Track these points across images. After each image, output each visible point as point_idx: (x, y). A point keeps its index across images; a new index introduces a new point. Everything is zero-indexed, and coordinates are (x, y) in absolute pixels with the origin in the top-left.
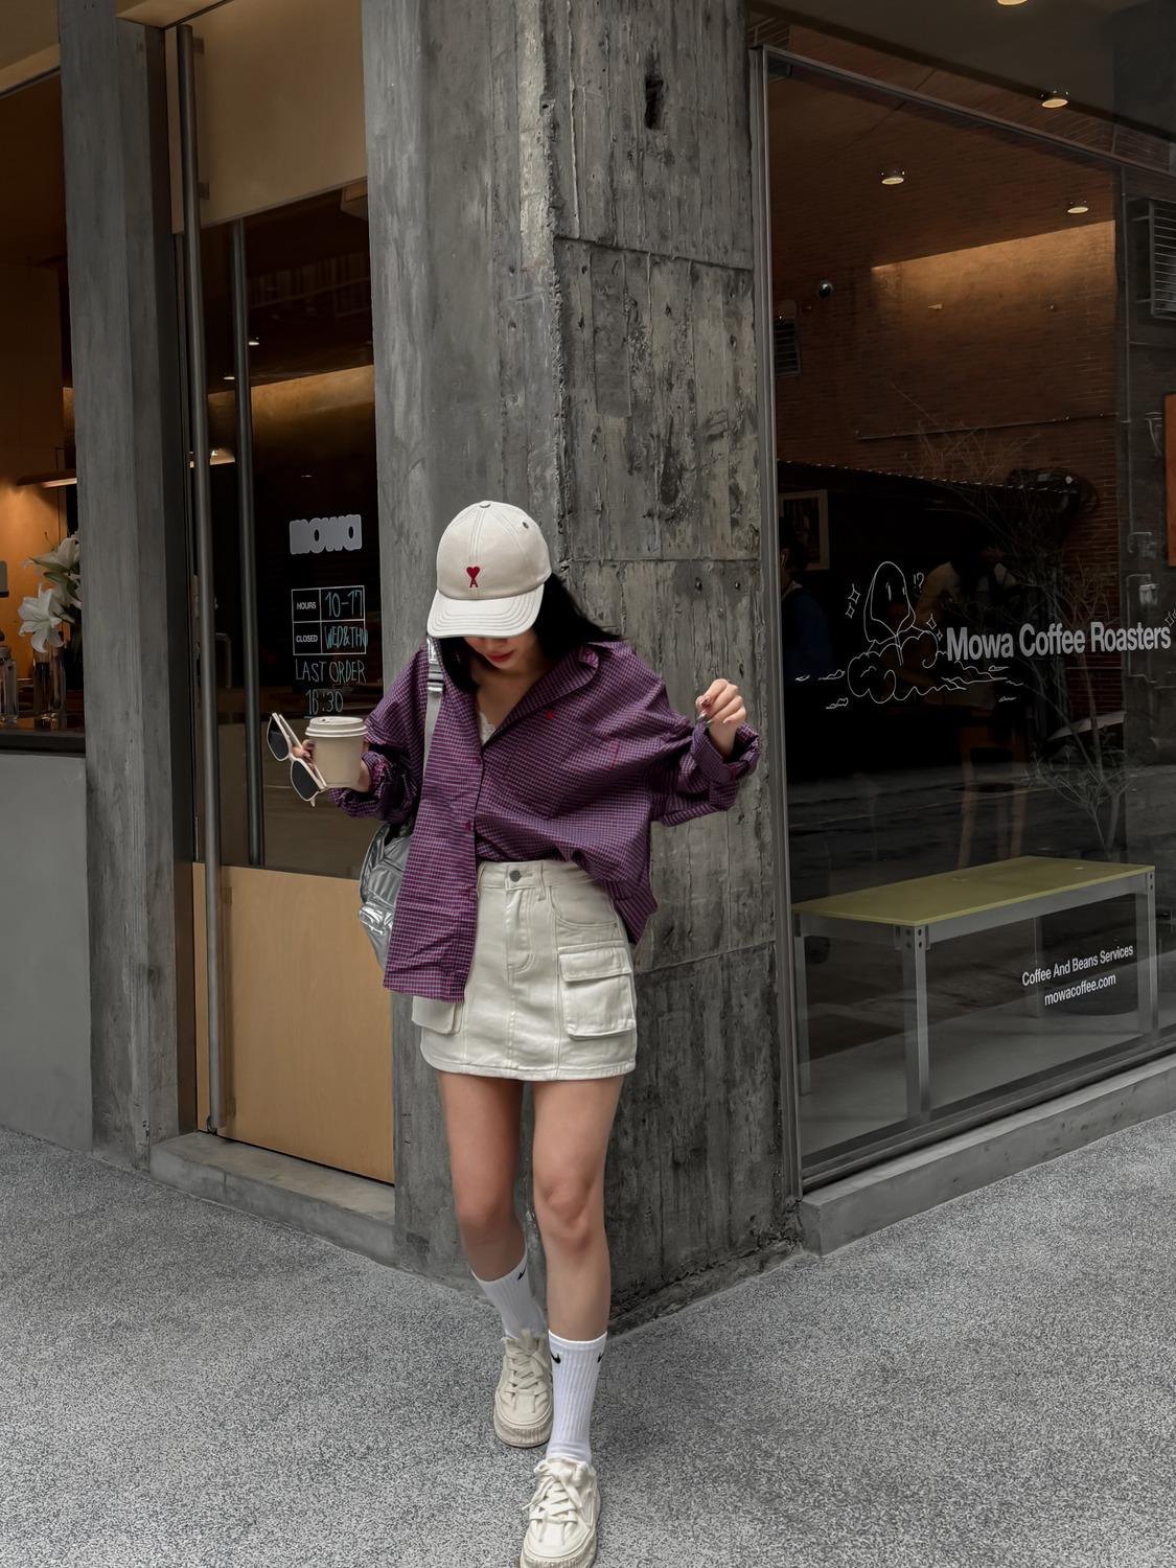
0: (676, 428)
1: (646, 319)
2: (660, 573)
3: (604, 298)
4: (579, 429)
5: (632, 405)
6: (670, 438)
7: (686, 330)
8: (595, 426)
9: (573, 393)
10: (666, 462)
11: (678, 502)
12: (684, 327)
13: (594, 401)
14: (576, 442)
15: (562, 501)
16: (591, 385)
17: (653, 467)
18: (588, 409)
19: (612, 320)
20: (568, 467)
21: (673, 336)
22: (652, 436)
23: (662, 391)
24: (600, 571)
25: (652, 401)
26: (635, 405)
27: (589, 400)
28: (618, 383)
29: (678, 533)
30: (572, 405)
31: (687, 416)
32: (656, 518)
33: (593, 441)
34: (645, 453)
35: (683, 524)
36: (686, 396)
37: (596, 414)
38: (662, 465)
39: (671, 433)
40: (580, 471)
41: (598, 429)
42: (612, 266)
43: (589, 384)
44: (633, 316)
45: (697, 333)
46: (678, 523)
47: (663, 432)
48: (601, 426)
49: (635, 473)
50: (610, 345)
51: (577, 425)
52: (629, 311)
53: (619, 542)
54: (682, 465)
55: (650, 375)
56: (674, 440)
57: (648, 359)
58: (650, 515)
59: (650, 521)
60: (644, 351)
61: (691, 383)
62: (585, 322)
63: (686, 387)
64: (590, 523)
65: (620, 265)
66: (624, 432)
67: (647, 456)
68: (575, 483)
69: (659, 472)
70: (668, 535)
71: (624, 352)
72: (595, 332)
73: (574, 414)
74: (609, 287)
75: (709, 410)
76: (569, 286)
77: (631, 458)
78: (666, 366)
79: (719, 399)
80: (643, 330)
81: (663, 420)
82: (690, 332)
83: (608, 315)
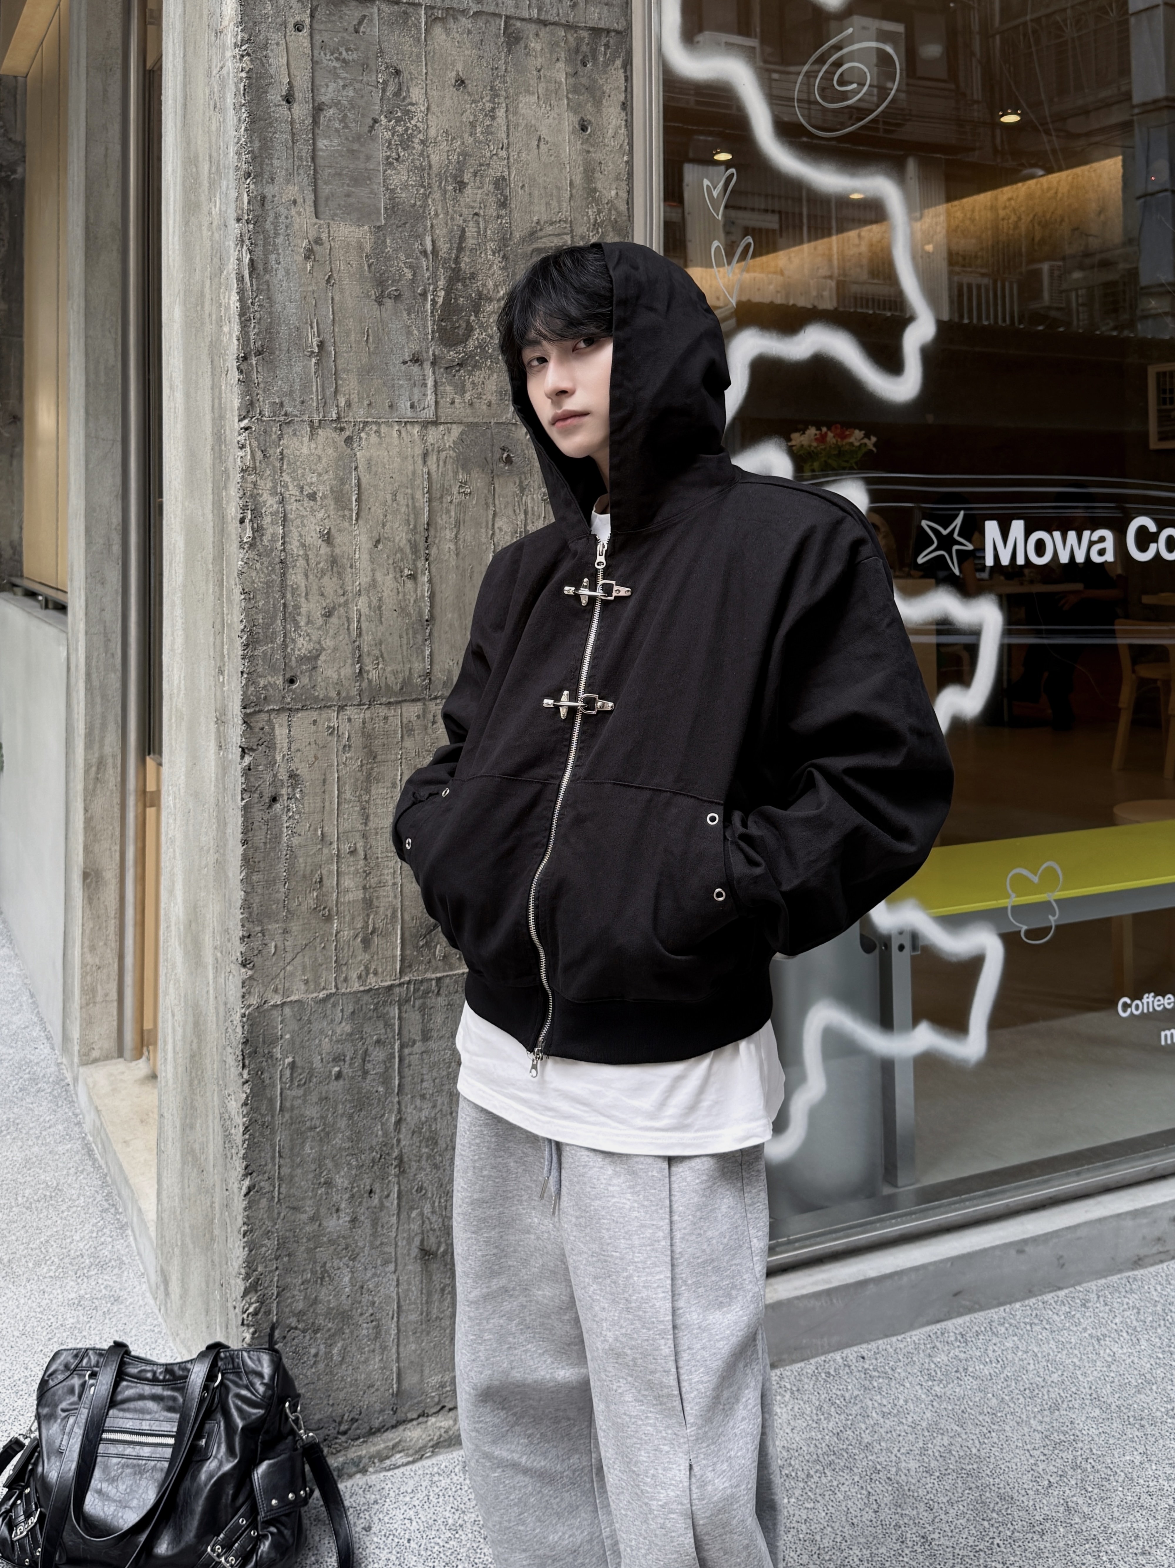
0: (470, 242)
1: (416, 94)
2: (430, 439)
3: (338, 65)
4: (280, 240)
5: (386, 209)
6: (457, 257)
7: (493, 110)
8: (312, 235)
9: (270, 190)
10: (449, 290)
11: (471, 344)
12: (489, 106)
13: (310, 202)
14: (273, 257)
15: (244, 337)
16: (306, 181)
17: (424, 295)
18: (299, 214)
19: (351, 93)
20: (259, 291)
21: (468, 117)
22: (424, 253)
23: (445, 192)
24: (312, 435)
25: (425, 206)
26: (393, 208)
27: (300, 201)
28: (360, 179)
29: (468, 385)
30: (268, 206)
31: (492, 226)
32: (427, 366)
33: (307, 258)
34: (409, 276)
35: (479, 376)
36: (492, 199)
37: (315, 220)
38: (442, 293)
39: (460, 249)
40: (279, 298)
41: (318, 241)
42: (355, 22)
43: (304, 178)
44: (391, 88)
45: (515, 113)
46: (470, 373)
47: (444, 247)
48: (324, 236)
49: (389, 303)
50: (346, 127)
51: (276, 234)
52: (385, 83)
53: (355, 398)
54: (480, 294)
55: (422, 170)
56: (466, 259)
57: (419, 148)
58: (416, 360)
59: (415, 369)
60: (411, 137)
61: (500, 183)
62: (298, 95)
63: (491, 187)
64: (298, 369)
65: (371, 20)
66: (368, 248)
67: (413, 281)
68: (270, 313)
69: (434, 302)
70: (449, 388)
71: (374, 139)
72: (318, 109)
73: (270, 219)
74: (347, 50)
75: (535, 219)
76: (266, 47)
77: (380, 283)
78: (454, 158)
79: (554, 203)
80: (413, 108)
81: (445, 231)
82: (501, 113)
83: (344, 86)
